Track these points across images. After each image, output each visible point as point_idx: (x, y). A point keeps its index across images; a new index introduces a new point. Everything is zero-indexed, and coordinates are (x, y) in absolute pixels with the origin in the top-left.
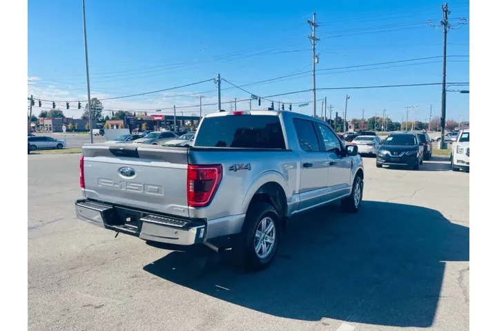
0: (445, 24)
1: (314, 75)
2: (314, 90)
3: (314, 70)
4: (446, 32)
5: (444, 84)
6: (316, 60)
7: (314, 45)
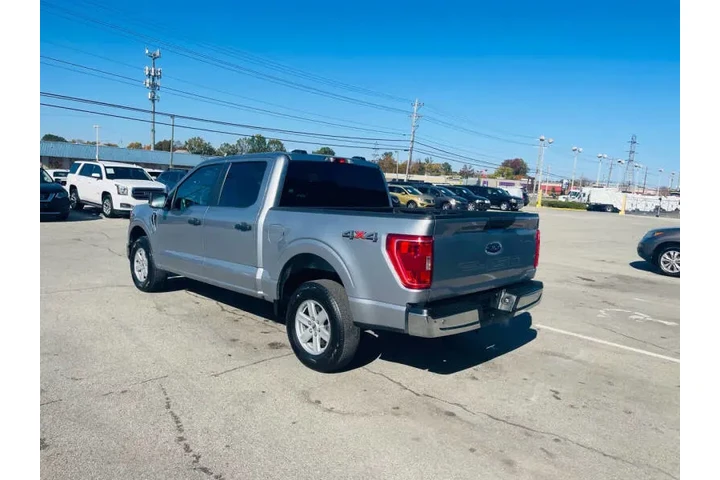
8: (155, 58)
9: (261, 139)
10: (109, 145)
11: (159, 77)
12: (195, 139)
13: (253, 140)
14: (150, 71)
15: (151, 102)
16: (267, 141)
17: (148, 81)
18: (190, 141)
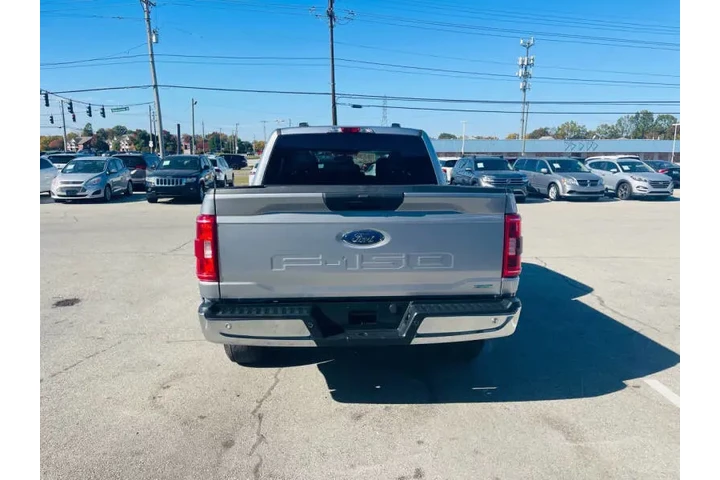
0: (331, 16)
1: (153, 62)
2: (156, 86)
3: (152, 55)
4: (332, 27)
5: (334, 94)
6: (154, 38)
7: (149, 12)
8: (528, 46)
9: (648, 115)
10: (479, 138)
11: (532, 65)
12: (567, 123)
13: (637, 118)
14: (523, 61)
15: (522, 92)
16: (655, 117)
17: (520, 71)
18: (564, 126)
